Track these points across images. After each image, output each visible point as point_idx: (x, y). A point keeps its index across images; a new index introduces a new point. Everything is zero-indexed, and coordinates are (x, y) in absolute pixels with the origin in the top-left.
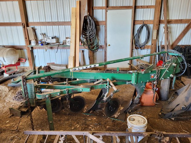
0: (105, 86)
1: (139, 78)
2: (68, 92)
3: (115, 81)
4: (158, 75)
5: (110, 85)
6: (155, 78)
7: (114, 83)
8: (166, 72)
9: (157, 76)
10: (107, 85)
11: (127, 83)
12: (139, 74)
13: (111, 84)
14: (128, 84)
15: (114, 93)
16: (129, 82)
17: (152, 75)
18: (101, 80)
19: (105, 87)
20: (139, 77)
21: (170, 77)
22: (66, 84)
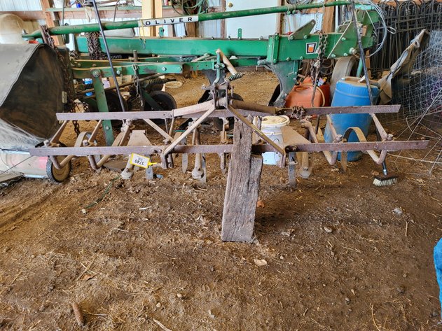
0: (213, 64)
1: (282, 50)
2: (137, 71)
3: (233, 57)
4: (323, 47)
5: (222, 62)
6: (316, 52)
7: (231, 61)
8: (341, 41)
9: (321, 48)
10: (215, 63)
11: (259, 62)
12: (281, 41)
13: (226, 61)
14: (261, 64)
15: (230, 80)
16: (263, 61)
17: (311, 46)
18: (205, 56)
19: (213, 69)
20: (283, 47)
21: (350, 55)
22: (133, 61)
